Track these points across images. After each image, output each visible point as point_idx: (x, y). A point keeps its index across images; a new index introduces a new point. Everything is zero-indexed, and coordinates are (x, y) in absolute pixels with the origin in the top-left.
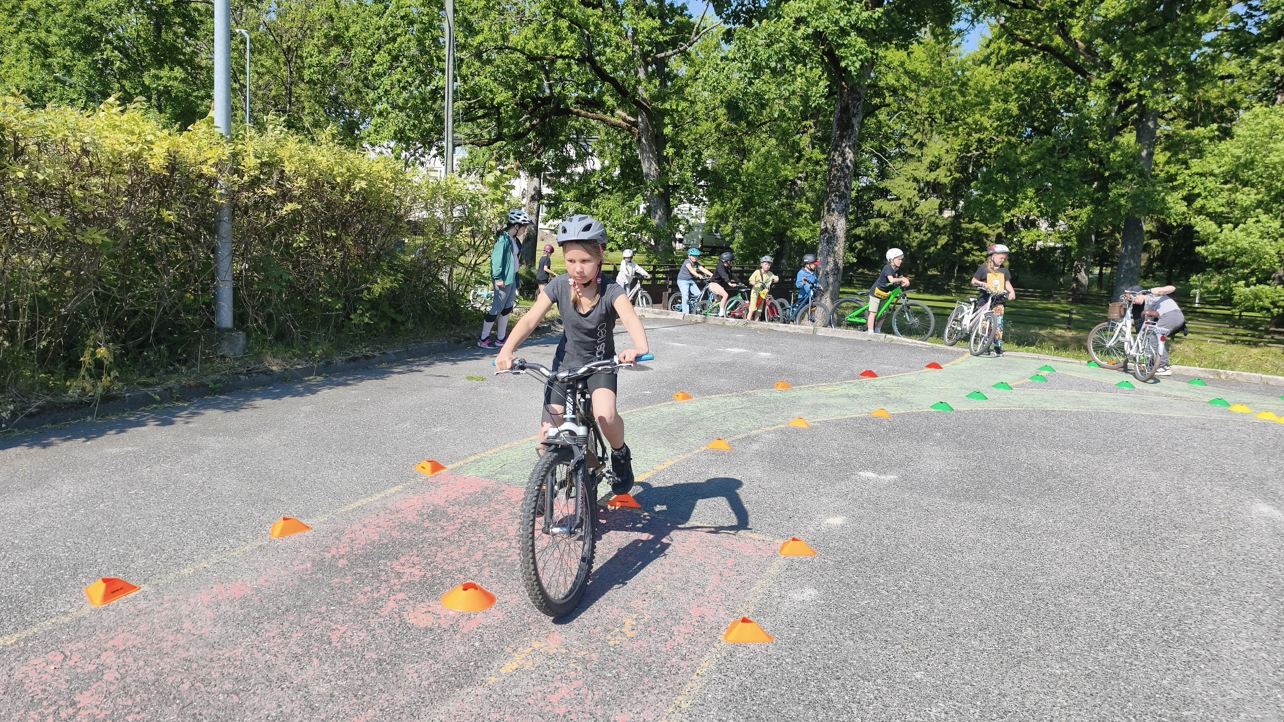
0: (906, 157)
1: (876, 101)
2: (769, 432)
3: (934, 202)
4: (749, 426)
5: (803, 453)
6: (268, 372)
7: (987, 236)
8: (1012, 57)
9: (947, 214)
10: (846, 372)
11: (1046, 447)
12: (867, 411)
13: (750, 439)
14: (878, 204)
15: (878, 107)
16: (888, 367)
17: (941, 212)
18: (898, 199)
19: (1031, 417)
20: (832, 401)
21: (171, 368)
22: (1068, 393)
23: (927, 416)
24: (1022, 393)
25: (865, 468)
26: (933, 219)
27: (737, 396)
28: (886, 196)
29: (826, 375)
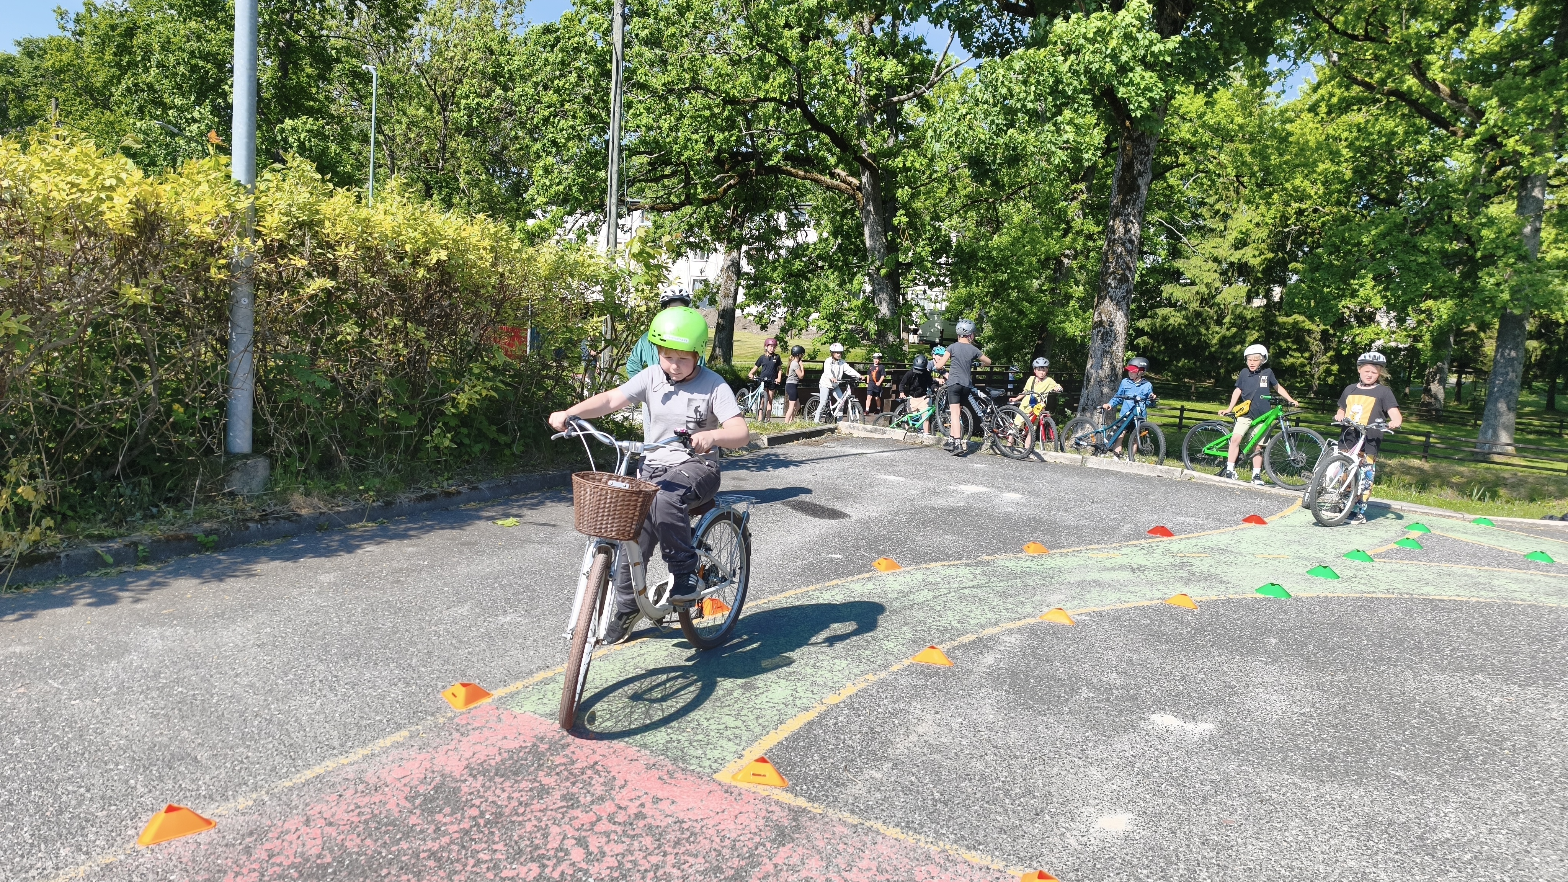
0: (1204, 231)
1: (1167, 160)
2: (1011, 632)
3: (1241, 288)
4: (982, 620)
5: (1061, 673)
6: (294, 518)
7: (1309, 332)
8: (1345, 106)
9: (1258, 302)
10: (1126, 528)
11: (1444, 670)
12: (1160, 595)
13: (981, 645)
14: (1169, 290)
15: (1169, 168)
16: (1188, 519)
17: (1249, 300)
18: (1193, 284)
19: (1409, 611)
20: (1107, 576)
21: (154, 510)
22: (1457, 569)
23: (1250, 606)
24: (1389, 567)
25: (1160, 706)
26: (1239, 311)
27: (967, 565)
28: (1177, 280)
29: (1098, 531)
